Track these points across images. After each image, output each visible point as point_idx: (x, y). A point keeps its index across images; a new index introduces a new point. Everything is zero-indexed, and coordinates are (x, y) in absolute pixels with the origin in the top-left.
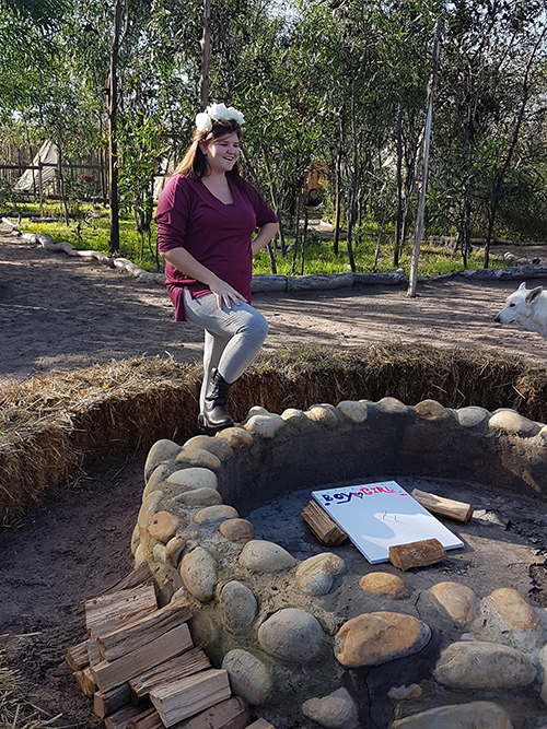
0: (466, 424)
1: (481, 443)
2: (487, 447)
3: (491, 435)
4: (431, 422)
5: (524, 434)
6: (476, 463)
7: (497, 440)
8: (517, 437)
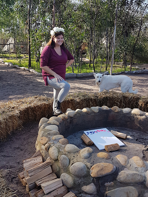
0: (125, 113)
1: (129, 118)
2: (131, 119)
3: (132, 115)
4: (116, 112)
5: (141, 115)
6: (128, 123)
7: (134, 117)
8: (139, 116)
